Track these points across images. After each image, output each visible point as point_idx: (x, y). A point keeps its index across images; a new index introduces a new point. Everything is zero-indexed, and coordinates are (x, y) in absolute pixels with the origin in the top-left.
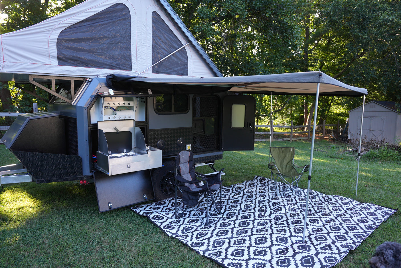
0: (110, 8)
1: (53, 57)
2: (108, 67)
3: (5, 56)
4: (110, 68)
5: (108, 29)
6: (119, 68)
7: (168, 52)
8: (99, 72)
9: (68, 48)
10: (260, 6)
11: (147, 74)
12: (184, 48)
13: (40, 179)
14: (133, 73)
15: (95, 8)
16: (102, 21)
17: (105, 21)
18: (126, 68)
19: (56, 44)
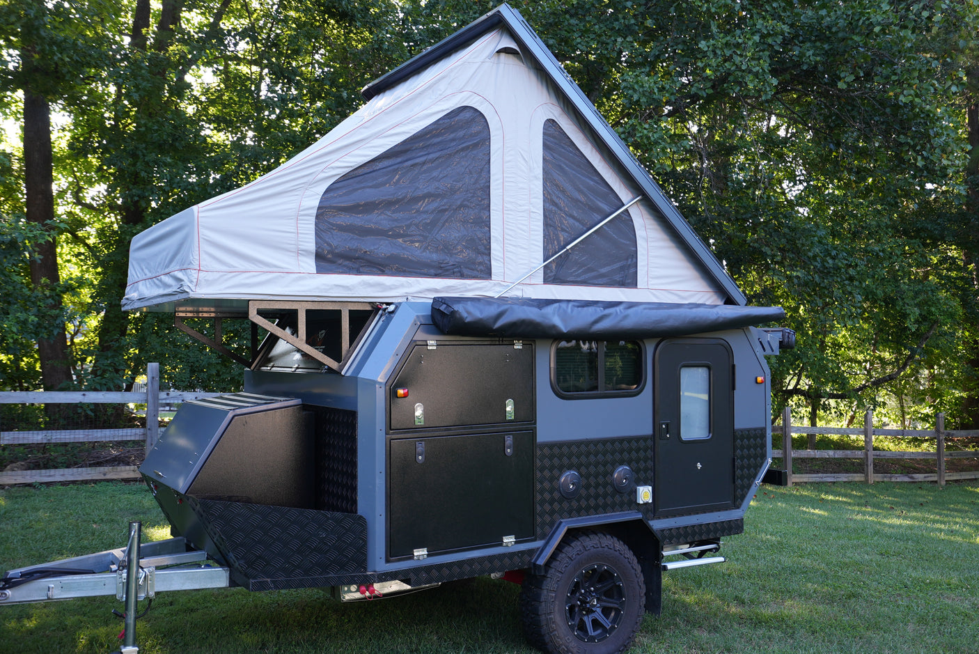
0: (441, 122)
1: (306, 252)
2: (432, 271)
3: (203, 256)
4: (436, 276)
5: (435, 174)
6: (459, 274)
7: (583, 225)
8: (410, 285)
9: (342, 228)
10: (818, 59)
11: (530, 288)
12: (627, 210)
13: (259, 580)
14: (495, 285)
15: (405, 125)
16: (421, 154)
17: (428, 154)
18: (475, 273)
19: (313, 219)
